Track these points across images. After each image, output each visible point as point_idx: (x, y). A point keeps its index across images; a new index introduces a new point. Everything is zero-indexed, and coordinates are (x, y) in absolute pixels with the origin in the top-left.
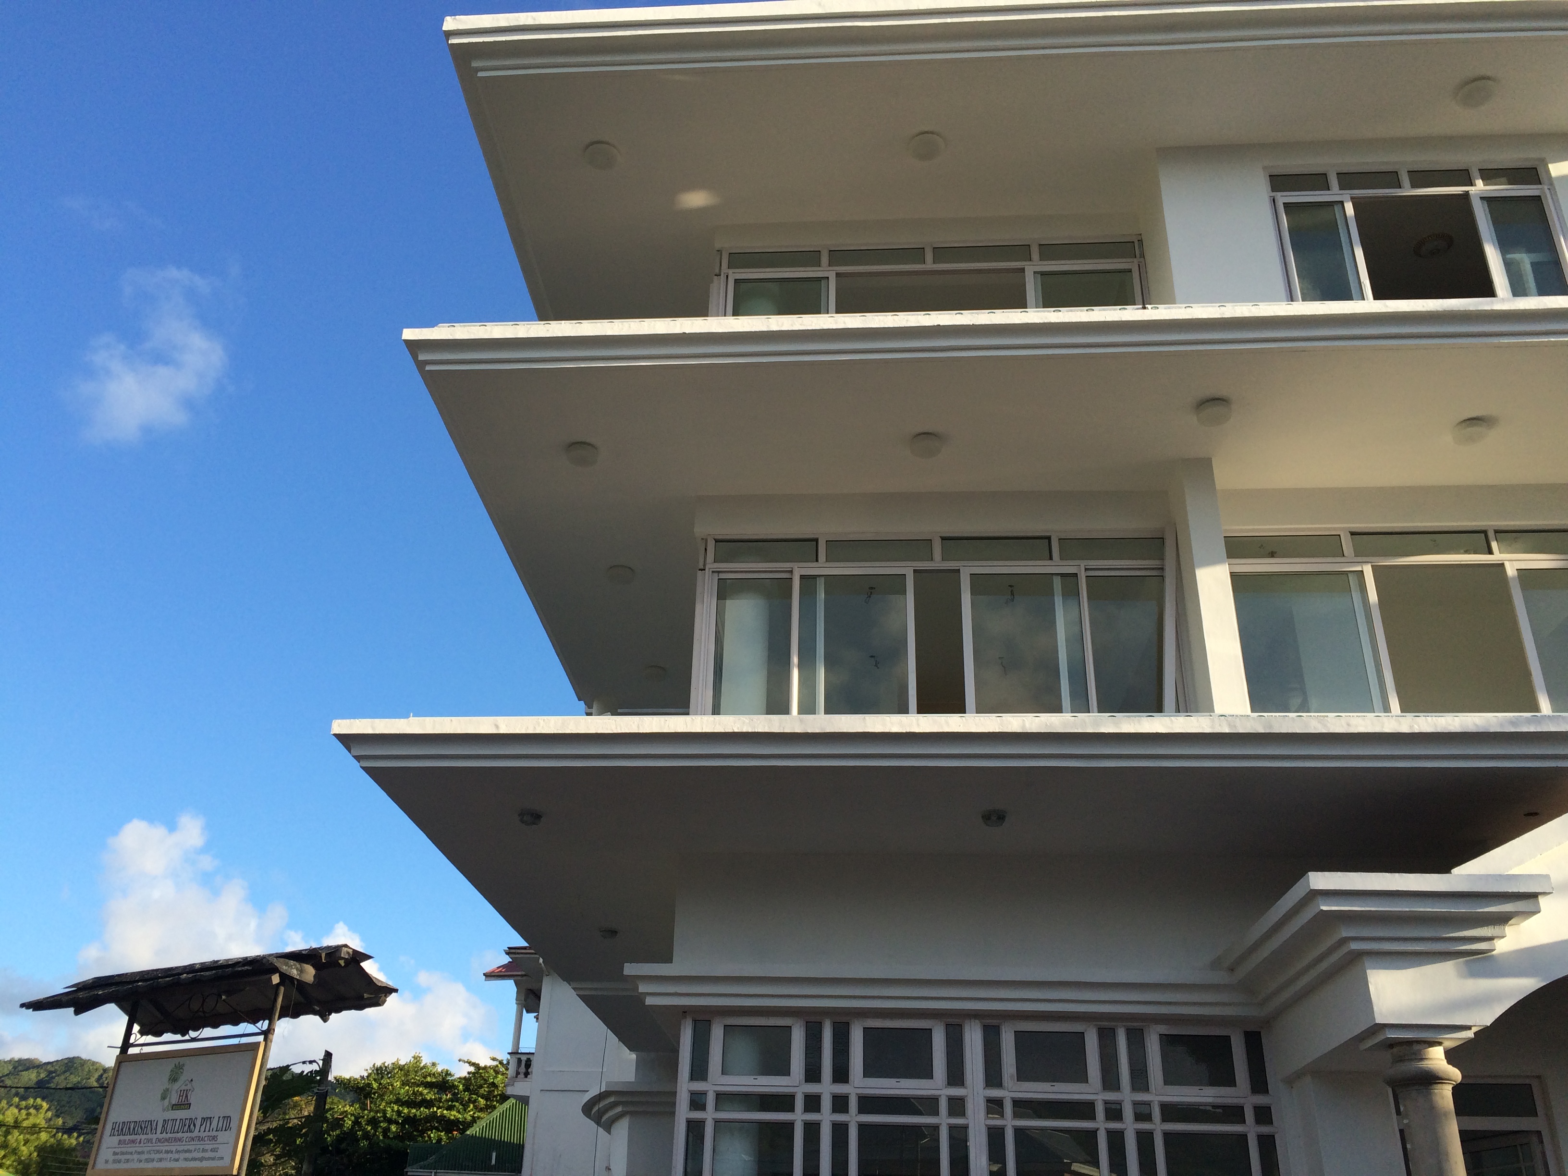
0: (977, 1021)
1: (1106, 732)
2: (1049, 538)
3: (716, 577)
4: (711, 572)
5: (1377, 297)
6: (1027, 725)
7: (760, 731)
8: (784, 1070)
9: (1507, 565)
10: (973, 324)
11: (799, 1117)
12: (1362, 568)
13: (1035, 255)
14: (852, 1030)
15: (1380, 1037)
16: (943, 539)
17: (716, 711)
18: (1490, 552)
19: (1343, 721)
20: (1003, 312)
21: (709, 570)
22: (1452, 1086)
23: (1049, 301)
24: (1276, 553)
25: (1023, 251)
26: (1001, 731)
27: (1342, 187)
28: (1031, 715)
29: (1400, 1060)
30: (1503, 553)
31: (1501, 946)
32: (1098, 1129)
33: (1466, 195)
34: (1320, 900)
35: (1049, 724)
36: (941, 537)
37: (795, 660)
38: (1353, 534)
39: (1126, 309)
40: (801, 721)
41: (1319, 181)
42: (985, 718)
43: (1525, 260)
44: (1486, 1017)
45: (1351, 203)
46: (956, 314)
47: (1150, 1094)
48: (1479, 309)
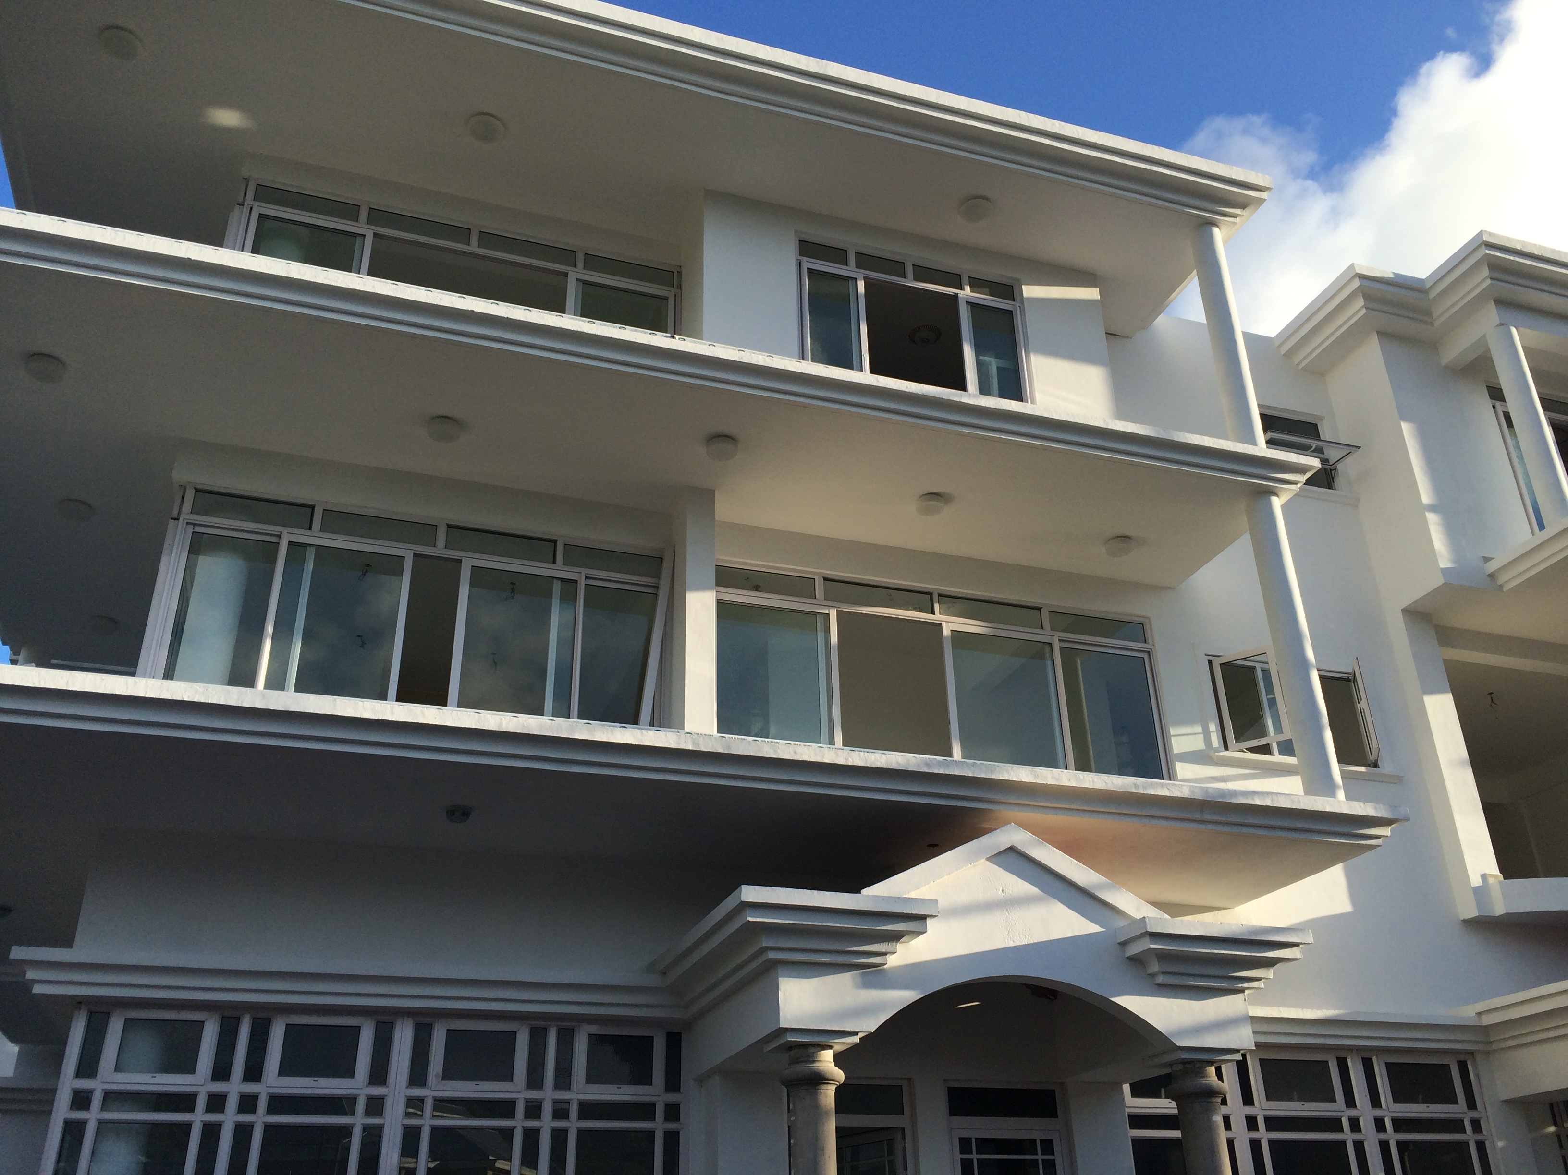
0: (411, 1018)
1: (580, 738)
2: (555, 542)
3: (190, 530)
4: (185, 524)
5: (873, 371)
6: (504, 724)
7: (214, 702)
8: (190, 1067)
9: (944, 624)
10: (507, 318)
11: (198, 1117)
12: (829, 612)
13: (580, 263)
14: (273, 1027)
15: (782, 1041)
16: (449, 526)
17: (169, 674)
18: (933, 613)
19: (791, 748)
20: (539, 312)
21: (183, 520)
22: (836, 1086)
23: (588, 312)
24: (760, 586)
25: (568, 256)
26: (477, 727)
27: (859, 265)
28: (510, 715)
29: (795, 1061)
30: (942, 615)
31: (893, 961)
32: (515, 1127)
33: (956, 296)
34: (748, 911)
35: (525, 725)
36: (447, 524)
37: (270, 629)
38: (825, 579)
39: (656, 334)
40: (264, 696)
41: (839, 255)
42: (463, 712)
43: (993, 364)
44: (871, 1025)
45: (863, 282)
46: (492, 303)
47: (571, 1093)
48: (951, 399)
